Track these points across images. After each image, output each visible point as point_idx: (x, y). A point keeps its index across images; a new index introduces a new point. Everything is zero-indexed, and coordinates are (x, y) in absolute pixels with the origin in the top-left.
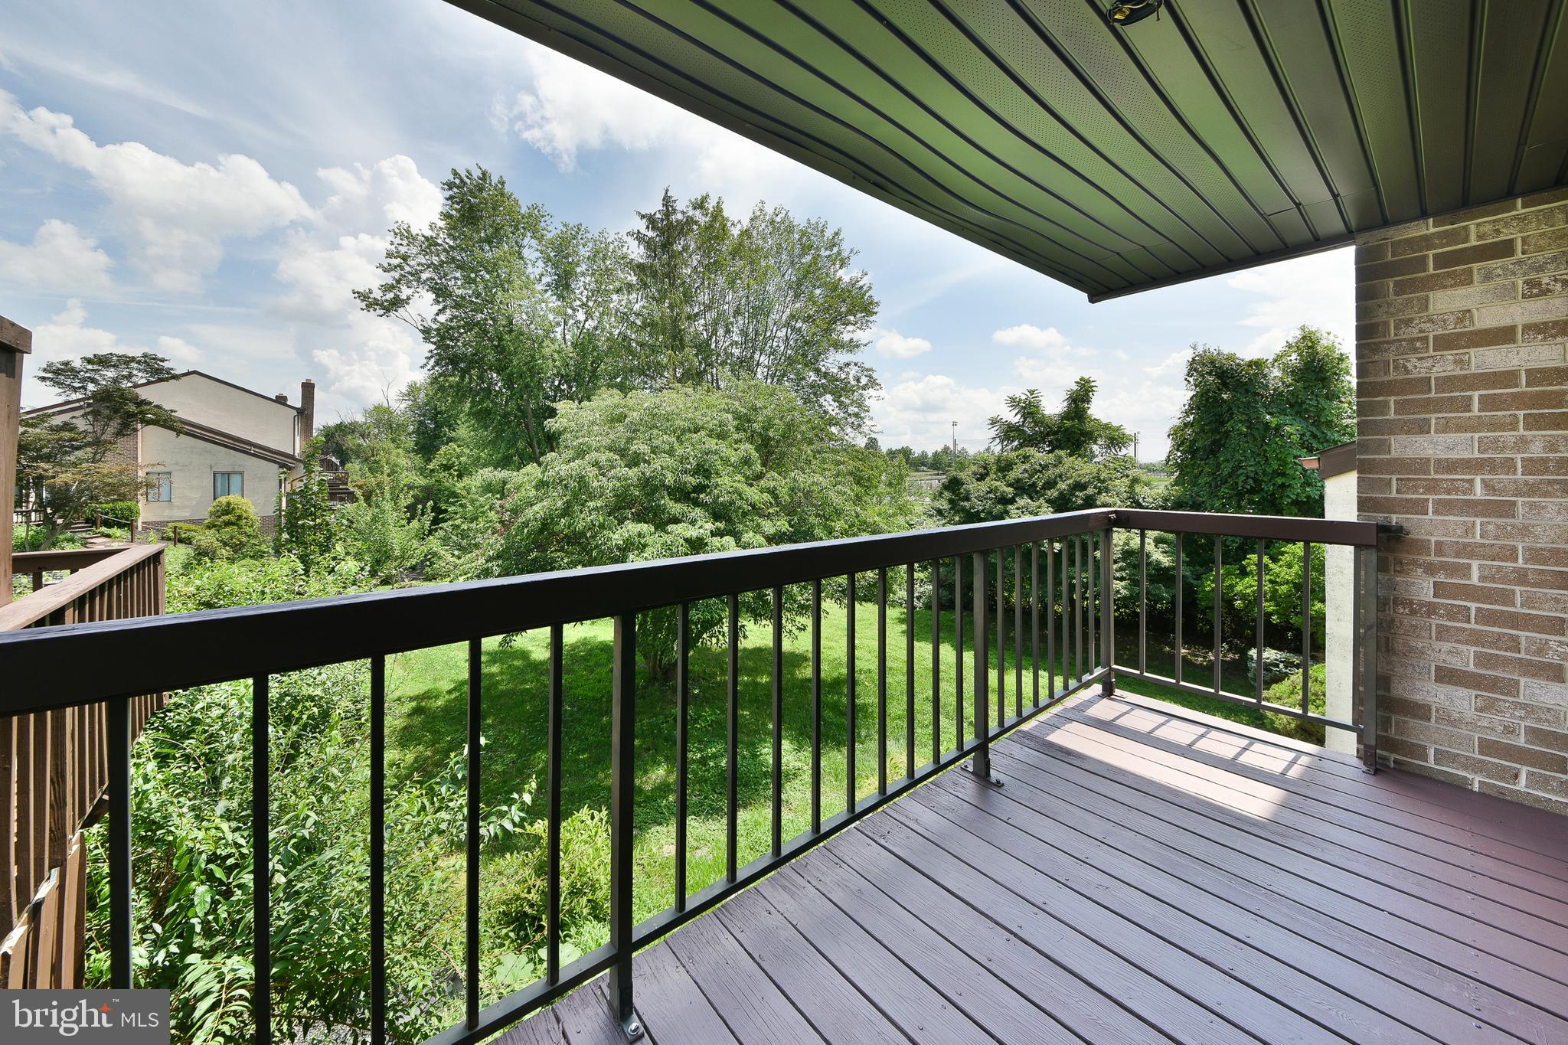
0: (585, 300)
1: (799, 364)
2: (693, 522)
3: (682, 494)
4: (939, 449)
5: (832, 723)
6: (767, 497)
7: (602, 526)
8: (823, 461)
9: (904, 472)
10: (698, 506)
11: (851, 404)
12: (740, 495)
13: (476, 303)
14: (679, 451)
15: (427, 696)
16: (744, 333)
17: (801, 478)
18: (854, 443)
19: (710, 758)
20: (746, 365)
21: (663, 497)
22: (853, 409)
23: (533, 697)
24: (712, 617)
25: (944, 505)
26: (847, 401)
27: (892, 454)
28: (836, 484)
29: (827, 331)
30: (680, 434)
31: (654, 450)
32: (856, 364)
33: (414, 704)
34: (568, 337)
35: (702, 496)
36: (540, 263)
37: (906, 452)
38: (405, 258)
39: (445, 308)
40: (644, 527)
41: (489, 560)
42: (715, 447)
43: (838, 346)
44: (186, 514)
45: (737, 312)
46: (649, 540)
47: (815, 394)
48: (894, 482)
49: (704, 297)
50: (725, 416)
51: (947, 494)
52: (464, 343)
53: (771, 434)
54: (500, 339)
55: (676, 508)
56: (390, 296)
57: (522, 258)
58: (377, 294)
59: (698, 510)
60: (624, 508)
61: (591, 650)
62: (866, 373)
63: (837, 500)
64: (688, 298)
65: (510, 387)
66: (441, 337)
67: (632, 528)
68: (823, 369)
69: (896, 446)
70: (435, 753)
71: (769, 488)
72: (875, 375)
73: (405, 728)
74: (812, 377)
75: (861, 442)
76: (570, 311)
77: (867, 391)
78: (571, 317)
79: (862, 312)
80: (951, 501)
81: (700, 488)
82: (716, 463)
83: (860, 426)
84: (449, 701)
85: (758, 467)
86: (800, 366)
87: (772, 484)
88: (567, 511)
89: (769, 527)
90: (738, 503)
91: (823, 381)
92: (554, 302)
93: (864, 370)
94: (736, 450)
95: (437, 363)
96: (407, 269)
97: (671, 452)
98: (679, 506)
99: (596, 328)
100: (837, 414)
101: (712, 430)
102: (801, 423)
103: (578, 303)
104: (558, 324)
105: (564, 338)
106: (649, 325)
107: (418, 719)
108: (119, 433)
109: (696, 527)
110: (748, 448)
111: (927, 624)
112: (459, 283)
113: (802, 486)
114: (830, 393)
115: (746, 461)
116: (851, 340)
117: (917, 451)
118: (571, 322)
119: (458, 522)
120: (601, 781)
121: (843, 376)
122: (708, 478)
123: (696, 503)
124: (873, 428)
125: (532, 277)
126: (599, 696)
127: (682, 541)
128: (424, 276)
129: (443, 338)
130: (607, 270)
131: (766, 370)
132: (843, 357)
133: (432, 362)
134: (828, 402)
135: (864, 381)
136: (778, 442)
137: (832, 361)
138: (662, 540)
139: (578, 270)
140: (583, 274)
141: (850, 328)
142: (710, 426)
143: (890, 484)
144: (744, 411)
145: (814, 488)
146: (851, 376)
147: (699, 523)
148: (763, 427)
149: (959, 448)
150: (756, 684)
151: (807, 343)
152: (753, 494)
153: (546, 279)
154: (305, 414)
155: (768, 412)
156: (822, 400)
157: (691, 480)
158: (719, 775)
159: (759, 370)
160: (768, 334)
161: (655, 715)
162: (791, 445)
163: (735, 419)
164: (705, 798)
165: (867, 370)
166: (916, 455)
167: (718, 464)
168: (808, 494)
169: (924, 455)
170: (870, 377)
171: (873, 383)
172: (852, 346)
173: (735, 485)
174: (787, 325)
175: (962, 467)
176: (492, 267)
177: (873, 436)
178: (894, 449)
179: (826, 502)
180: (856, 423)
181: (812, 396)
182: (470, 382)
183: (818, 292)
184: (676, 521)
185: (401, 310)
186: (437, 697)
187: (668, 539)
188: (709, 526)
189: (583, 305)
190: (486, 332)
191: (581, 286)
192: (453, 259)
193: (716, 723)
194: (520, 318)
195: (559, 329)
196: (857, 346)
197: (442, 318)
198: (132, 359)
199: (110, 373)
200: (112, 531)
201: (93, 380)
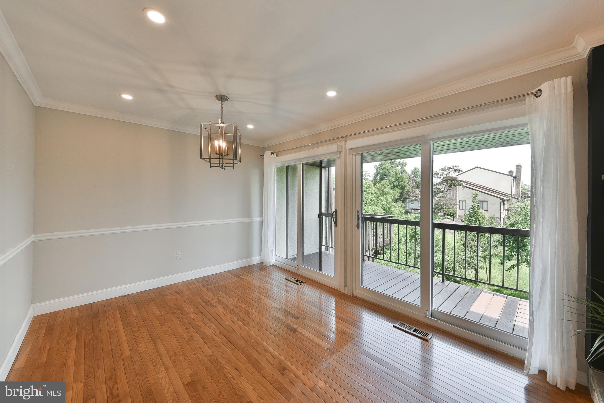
154: (517, 178)
198: (450, 168)
199: (446, 173)
200: (449, 217)
201: (442, 175)
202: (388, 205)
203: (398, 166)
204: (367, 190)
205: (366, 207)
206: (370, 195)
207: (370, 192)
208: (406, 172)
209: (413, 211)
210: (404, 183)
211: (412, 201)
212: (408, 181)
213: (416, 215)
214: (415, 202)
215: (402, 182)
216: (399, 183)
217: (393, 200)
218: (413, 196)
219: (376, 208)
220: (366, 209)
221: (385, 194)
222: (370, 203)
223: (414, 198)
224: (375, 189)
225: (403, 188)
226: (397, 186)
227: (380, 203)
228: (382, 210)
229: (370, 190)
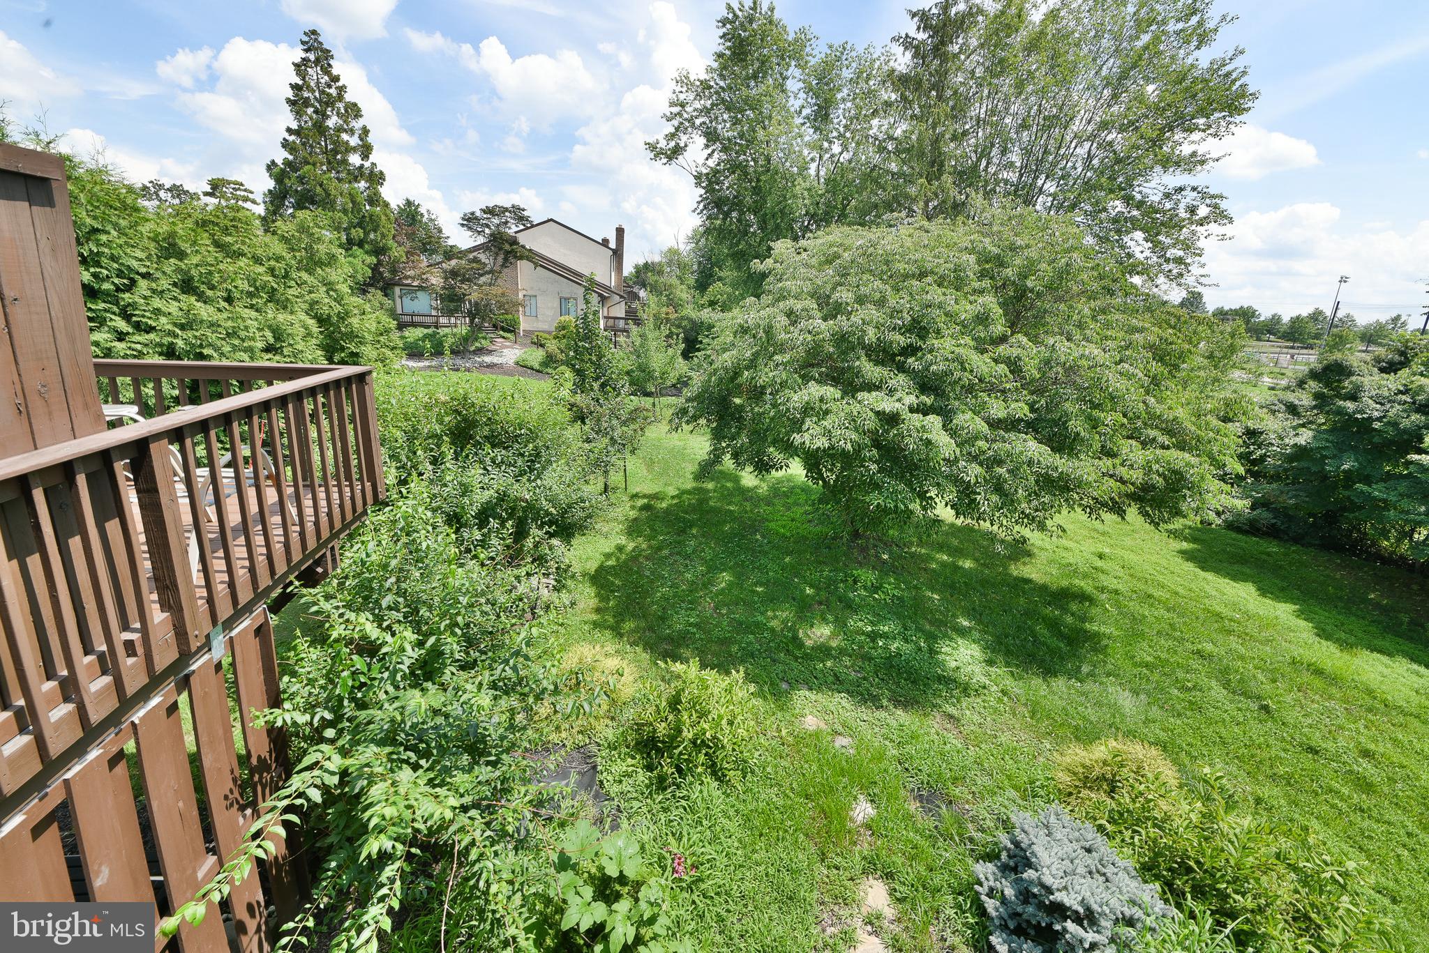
0: (842, 129)
1: (1102, 189)
2: (891, 392)
3: (884, 355)
4: (1305, 311)
5: (1044, 644)
6: (1002, 369)
7: (783, 384)
8: (1108, 325)
9: (1238, 342)
10: (904, 372)
11: (1174, 245)
12: (962, 364)
13: (740, 145)
14: (892, 302)
15: (656, 497)
16: (1027, 152)
17: (1063, 346)
18: (1165, 298)
19: (881, 636)
20: (1025, 194)
21: (858, 358)
22: (1173, 253)
23: (734, 519)
24: (896, 506)
25: (1304, 399)
26: (1168, 241)
27: (1222, 315)
28: (1121, 361)
29: (1156, 143)
30: (899, 281)
31: (861, 300)
32: (1194, 189)
33: (646, 501)
34: (822, 173)
35: (910, 360)
36: (802, 95)
37: (1246, 314)
38: (683, 105)
39: (713, 152)
40: (831, 392)
41: (688, 400)
42: (942, 298)
43: (1168, 163)
44: (545, 327)
45: (1024, 126)
46: (833, 406)
47: (1119, 232)
48: (1217, 354)
49: (979, 109)
50: (965, 257)
51: (1313, 385)
52: (728, 185)
53: (1030, 284)
54: (758, 180)
55: (871, 371)
56: (672, 144)
57: (783, 91)
58: (663, 144)
59: (901, 377)
60: (812, 365)
61: (793, 488)
62: (1208, 201)
63: (1116, 383)
64: (958, 112)
65: (762, 229)
66: (709, 180)
67: (815, 391)
68: (1138, 197)
69: (1231, 304)
70: (650, 547)
71: (1009, 358)
72: (1223, 205)
73: (635, 519)
74: (1117, 206)
75: (1175, 295)
76: (826, 145)
77: (1206, 227)
78: (826, 151)
79: (1222, 110)
80: (1317, 396)
81: (911, 350)
82: (938, 320)
83: (1181, 275)
84: (671, 505)
85: (999, 328)
86: (1103, 194)
87: (1015, 352)
88: (752, 364)
89: (997, 409)
90: (957, 374)
91: (1135, 213)
92: (809, 134)
93: (1204, 195)
94: (971, 303)
95: (705, 207)
96: (685, 116)
97: (881, 303)
98: (878, 369)
99: (850, 161)
100: (1147, 258)
101: (943, 277)
102: (1081, 270)
103: (835, 134)
104: (813, 160)
105: (818, 175)
106: (904, 150)
107: (645, 514)
108: (503, 266)
109: (895, 398)
110: (990, 302)
111: (1224, 551)
112: (728, 125)
113: (1063, 359)
114: (1141, 230)
115: (983, 319)
116: (1194, 154)
117: (1265, 313)
118: (827, 156)
119: (708, 352)
120: (768, 619)
121: (1168, 206)
122: (923, 338)
123: (901, 368)
124: (1202, 280)
125: (792, 109)
126: (788, 534)
127: (871, 414)
128: (698, 122)
129: (710, 183)
130: (870, 91)
131: (1050, 199)
132: (1173, 179)
133: (701, 206)
134: (1138, 244)
135: (1203, 211)
136: (1039, 295)
137: (1154, 186)
138: (847, 409)
139: (839, 96)
140: (844, 100)
141: (1196, 136)
142: (941, 271)
143: (1211, 357)
144: (996, 250)
145: (1084, 362)
146: (1182, 206)
147: (898, 395)
148: (1020, 274)
149: (1340, 314)
150: (957, 568)
151: (1118, 161)
152: (981, 364)
153: (806, 112)
154: (618, 254)
155: (1033, 254)
156: (1125, 239)
157: (900, 340)
158: (887, 658)
159: (1040, 199)
160: (1062, 151)
161: (836, 570)
162: (1060, 299)
163: (979, 262)
164: (864, 679)
165: (1213, 197)
166: (1262, 319)
167: (941, 321)
168: (1071, 370)
169: (1276, 320)
170: (1216, 206)
171: (1219, 215)
172: (1194, 162)
173: (957, 350)
174: (1092, 138)
175: (1339, 341)
176: (754, 105)
177: (1200, 289)
178: (1226, 308)
179: (1097, 383)
180: (1175, 272)
181: (1112, 233)
182: (731, 225)
183: (1150, 88)
184: (871, 387)
185: (680, 157)
186: (663, 499)
187: (855, 408)
188: (911, 399)
189: (841, 136)
190: (746, 174)
191: (839, 117)
192: (723, 101)
193: (898, 598)
194: (777, 156)
195: (813, 166)
196: (1202, 162)
197: (711, 163)
198: (506, 210)
199: (496, 221)
200: (506, 335)
201: (488, 226)
202: (333, 304)
203: (356, 180)
204: (229, 239)
205: (225, 315)
206: (243, 262)
207: (245, 248)
208: (386, 205)
209: (416, 319)
210: (383, 236)
211: (412, 291)
212: (393, 232)
213: (426, 331)
214: (420, 294)
215: (375, 231)
216: (366, 234)
217: (351, 287)
218: (413, 278)
219: (281, 317)
220: (230, 324)
221: (320, 264)
222: (250, 295)
223: (415, 284)
224: (268, 238)
225: (379, 251)
226: (361, 244)
227: (302, 296)
228: (311, 323)
229: (244, 243)
